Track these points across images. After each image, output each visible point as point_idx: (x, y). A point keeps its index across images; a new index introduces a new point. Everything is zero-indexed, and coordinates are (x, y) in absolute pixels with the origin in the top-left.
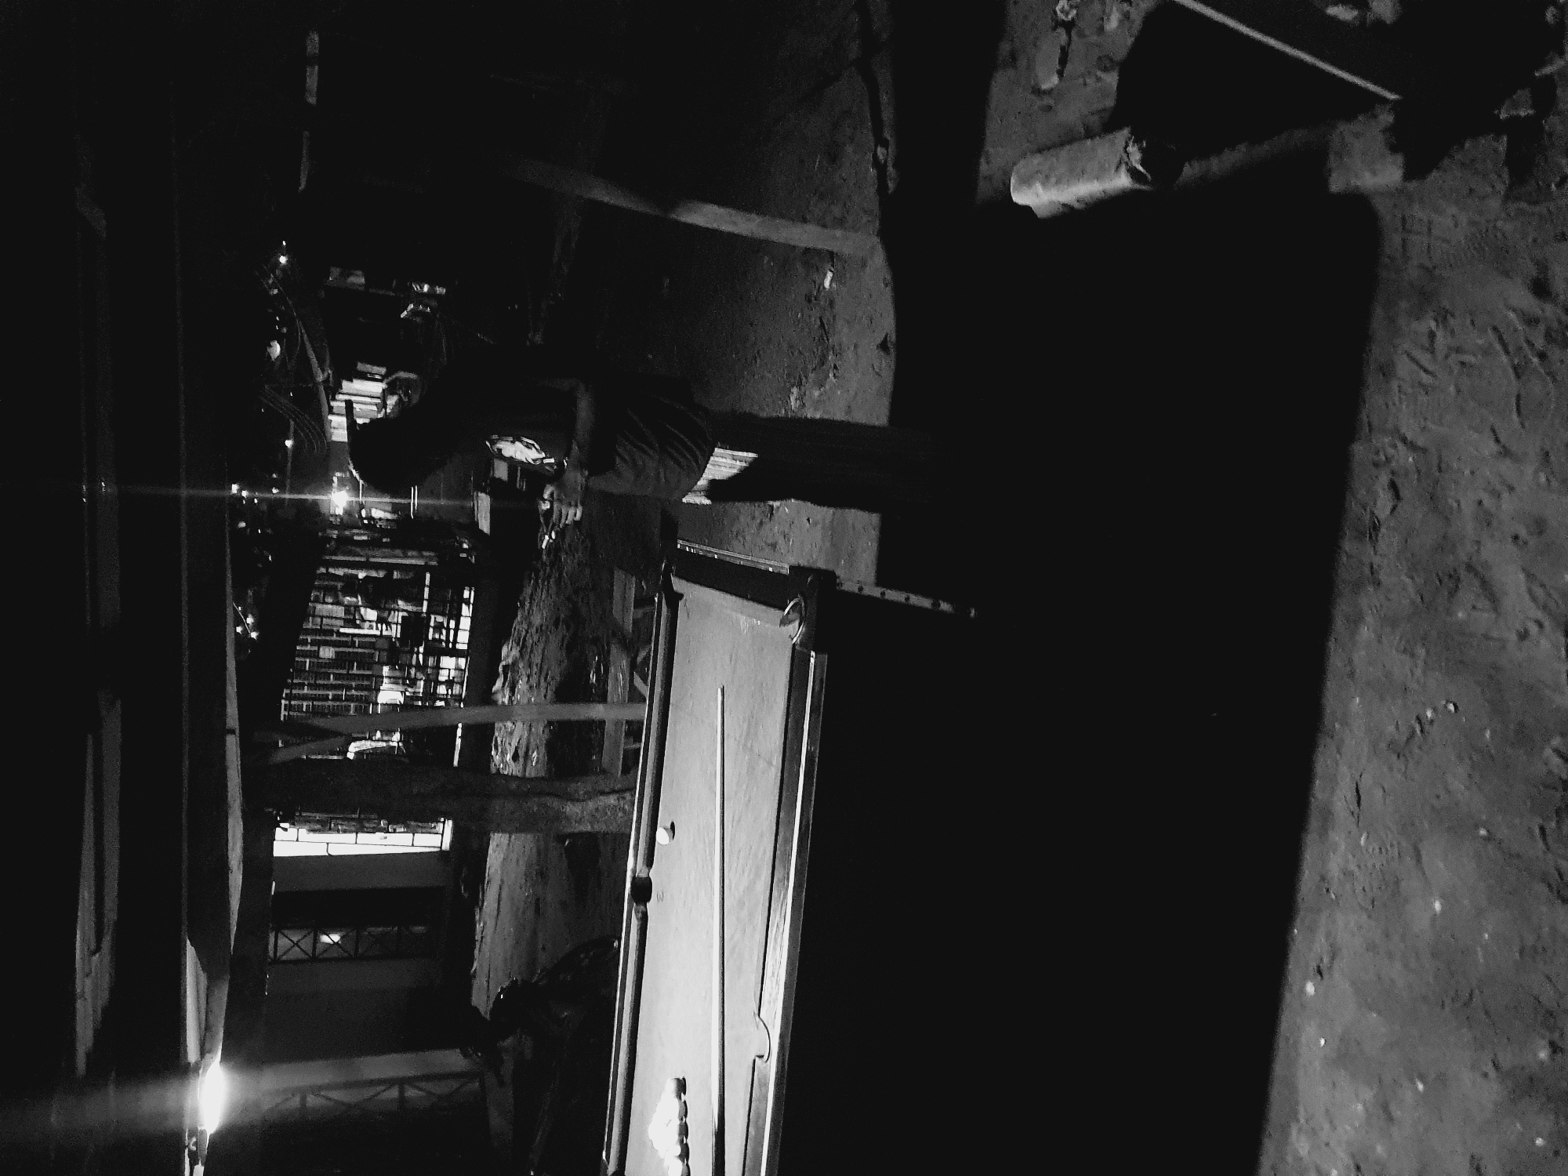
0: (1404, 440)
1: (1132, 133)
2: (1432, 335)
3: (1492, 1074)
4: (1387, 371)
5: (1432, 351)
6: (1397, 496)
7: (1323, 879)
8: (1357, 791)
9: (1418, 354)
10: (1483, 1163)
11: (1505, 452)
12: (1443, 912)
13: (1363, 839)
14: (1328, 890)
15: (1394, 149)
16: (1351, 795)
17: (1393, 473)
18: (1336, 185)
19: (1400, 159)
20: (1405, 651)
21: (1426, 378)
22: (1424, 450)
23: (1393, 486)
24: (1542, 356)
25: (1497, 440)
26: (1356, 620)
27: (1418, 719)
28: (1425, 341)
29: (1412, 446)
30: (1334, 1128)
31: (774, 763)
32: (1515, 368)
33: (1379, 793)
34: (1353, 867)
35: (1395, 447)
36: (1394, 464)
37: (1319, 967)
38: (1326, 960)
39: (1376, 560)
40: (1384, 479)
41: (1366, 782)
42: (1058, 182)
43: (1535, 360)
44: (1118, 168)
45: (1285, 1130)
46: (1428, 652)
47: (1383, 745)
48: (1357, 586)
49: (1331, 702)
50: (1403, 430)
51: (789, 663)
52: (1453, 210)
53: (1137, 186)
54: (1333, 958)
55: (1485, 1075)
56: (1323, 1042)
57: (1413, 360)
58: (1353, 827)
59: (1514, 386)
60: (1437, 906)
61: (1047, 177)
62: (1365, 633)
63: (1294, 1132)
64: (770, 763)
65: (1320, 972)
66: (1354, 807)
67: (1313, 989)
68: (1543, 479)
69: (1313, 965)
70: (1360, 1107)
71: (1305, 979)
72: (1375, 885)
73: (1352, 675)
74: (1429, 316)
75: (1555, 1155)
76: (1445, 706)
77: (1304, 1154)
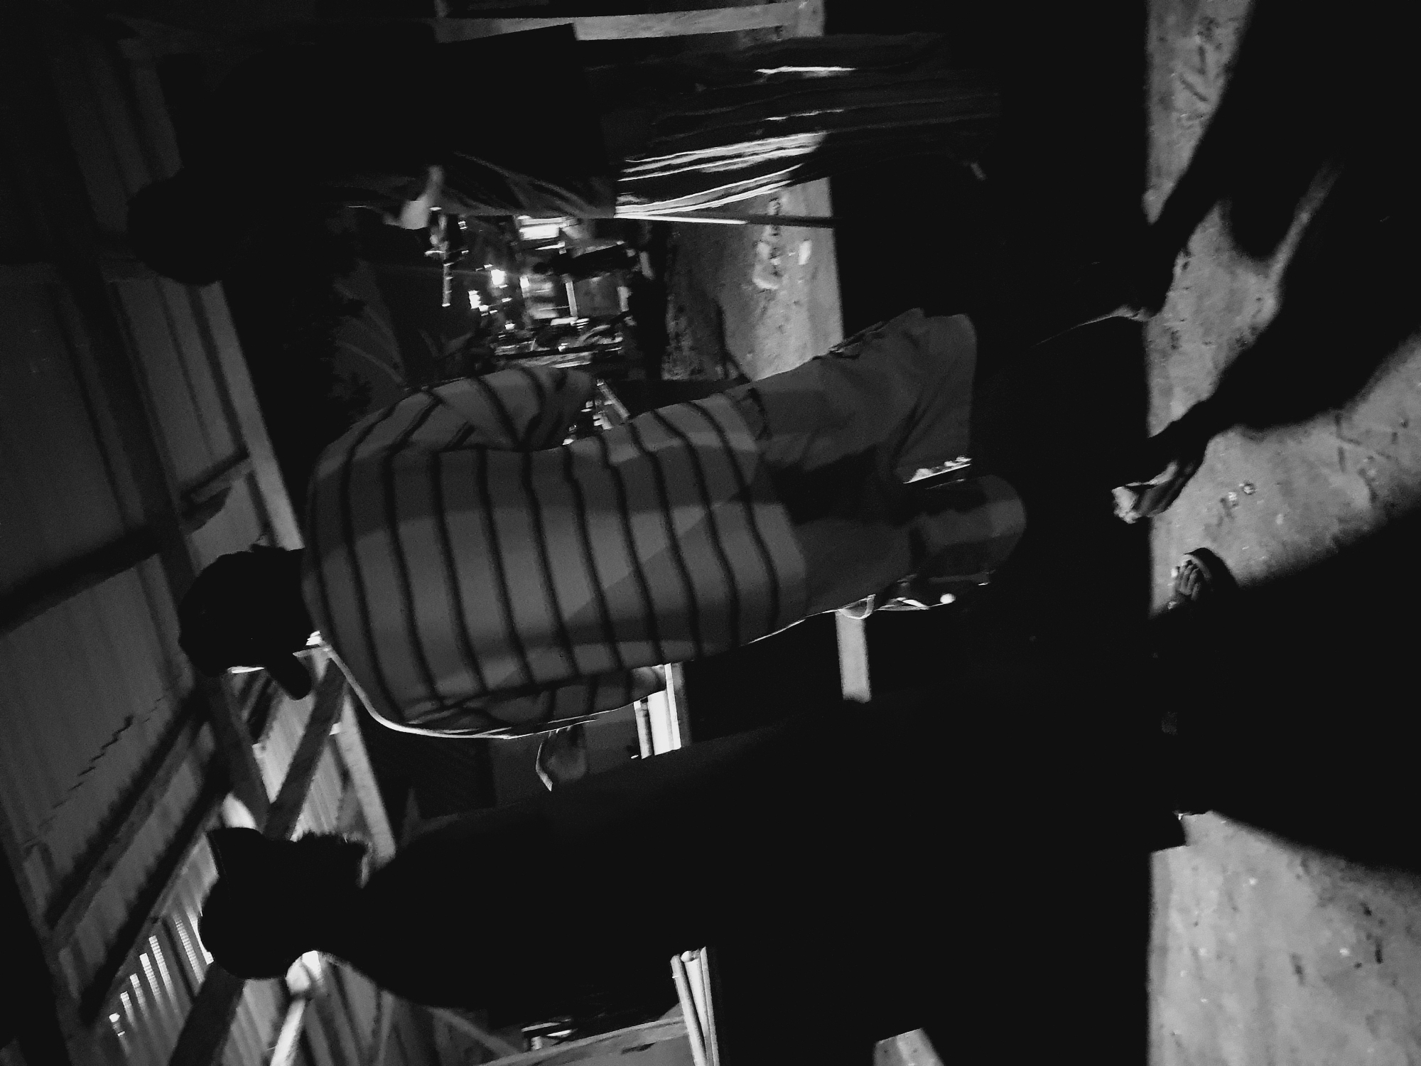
2: (1201, 51)
4: (1166, 102)
5: (1202, 72)
9: (1193, 78)
10: (1304, 963)
21: (1201, 106)
28: (1196, 59)
39: (1176, 325)
45: (1166, 908)
48: (1165, 355)
55: (1298, 877)
57: (1189, 86)
70: (1214, 892)
74: (1196, 28)
75: (1358, 966)
76: (1243, 488)
77: (1180, 931)
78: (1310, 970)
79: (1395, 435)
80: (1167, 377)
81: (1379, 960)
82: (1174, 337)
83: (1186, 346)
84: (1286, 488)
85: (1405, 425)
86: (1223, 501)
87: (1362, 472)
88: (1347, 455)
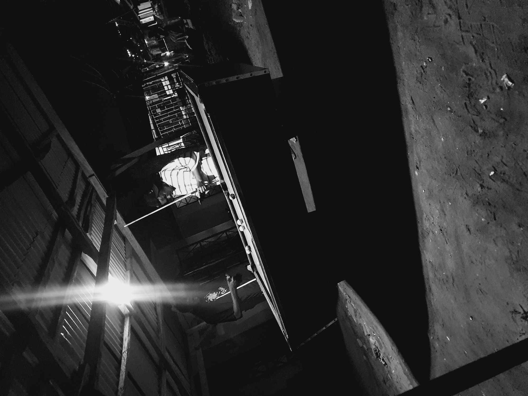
3: (466, 197)
7: (411, 134)
10: (470, 227)
12: (444, 141)
13: (417, 118)
14: (413, 138)
16: (411, 101)
20: (412, 39)
26: (396, 29)
30: (433, 218)
34: (417, 128)
38: (418, 163)
41: (413, 95)
48: (393, 14)
51: (206, 116)
54: (420, 162)
56: (424, 191)
58: (414, 113)
60: (442, 139)
63: (424, 220)
65: (417, 168)
66: (412, 105)
67: (417, 174)
69: (415, 166)
70: (437, 211)
71: (414, 171)
75: (488, 223)
76: (428, 60)
77: (428, 227)
78: (472, 229)
79: (481, 25)
80: (395, 23)
81: (495, 219)
82: (395, 5)
83: (400, 8)
84: (443, 56)
85: (485, 20)
86: (422, 67)
87: (471, 43)
88: (465, 37)
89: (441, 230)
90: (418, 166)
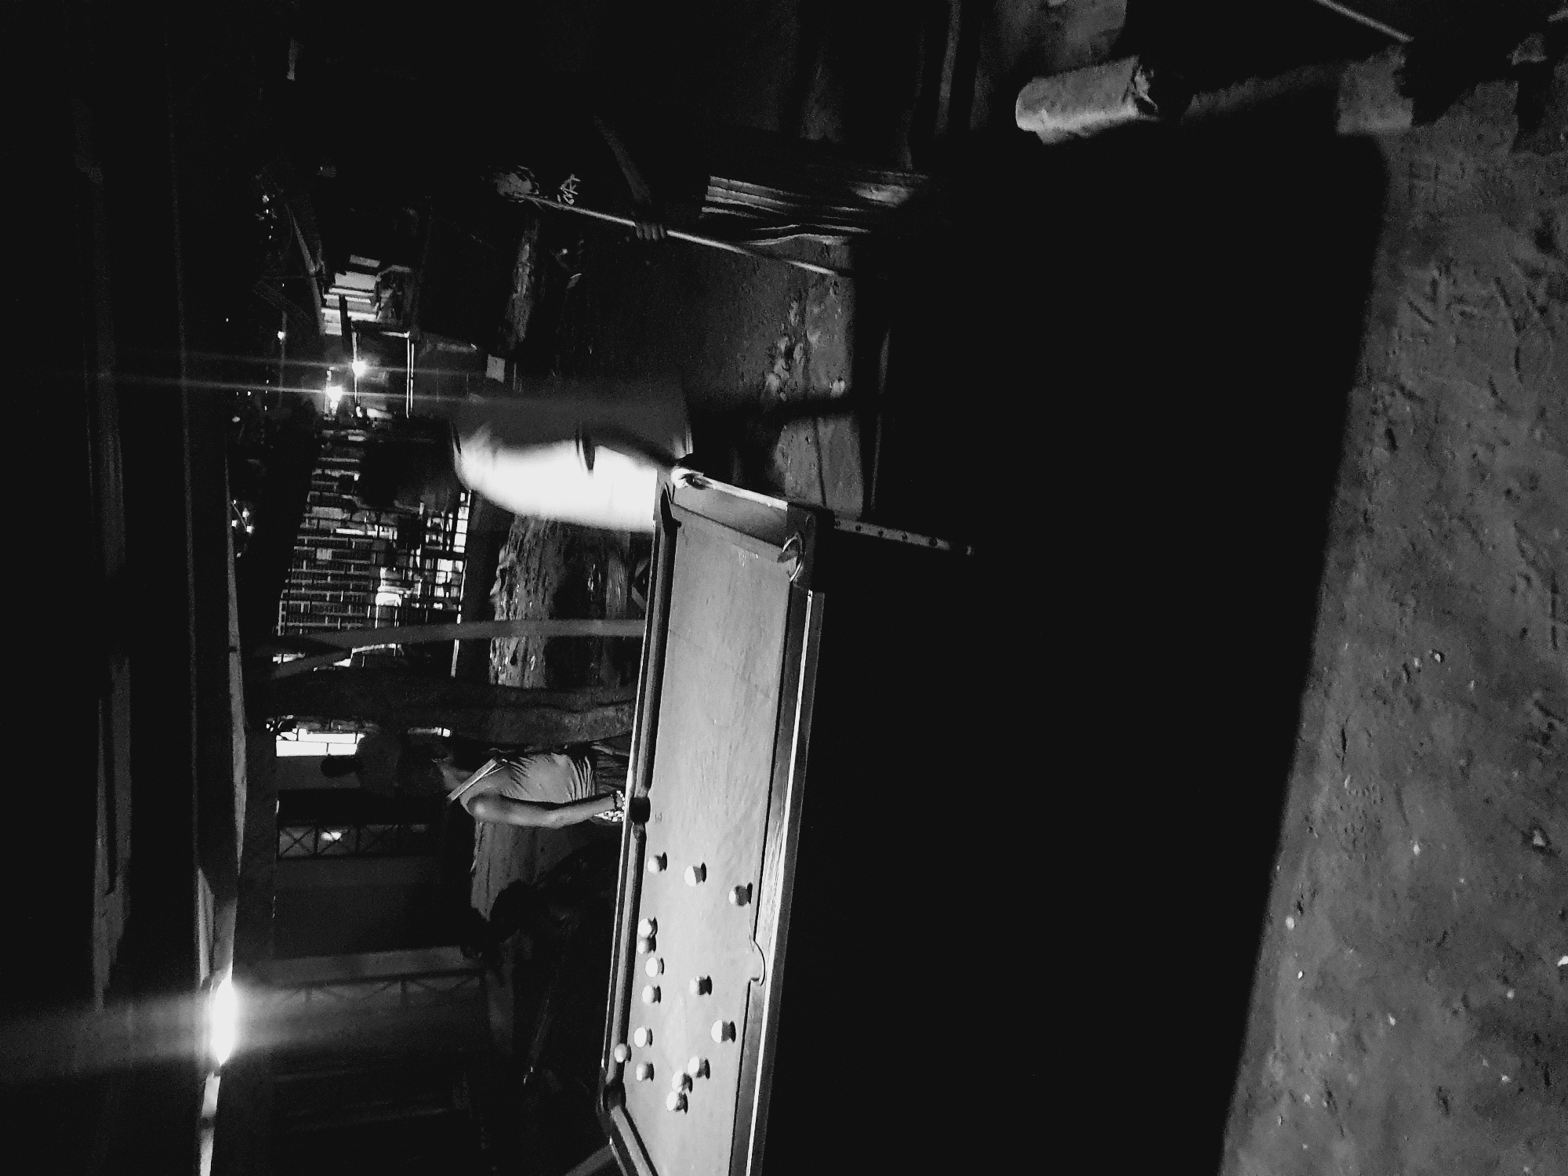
0: (1402, 389)
1: (1140, 62)
2: (1434, 284)
3: (1462, 1010)
4: (1388, 319)
5: (1434, 299)
6: (1393, 446)
7: (1307, 819)
8: (1343, 734)
9: (1420, 303)
10: (1449, 1095)
11: (1502, 407)
12: (1421, 854)
13: (1346, 782)
14: (1311, 829)
15: (1404, 92)
16: (1338, 740)
17: (1390, 422)
18: (1346, 125)
19: (1409, 103)
20: (1395, 600)
21: (1427, 327)
22: (1422, 401)
23: (1390, 434)
24: (1543, 310)
25: (1494, 393)
26: (1349, 566)
27: (1405, 667)
28: (1428, 289)
29: (1410, 396)
30: (1309, 1057)
31: (771, 696)
32: (1516, 322)
33: (1363, 739)
34: (1336, 808)
35: (1393, 395)
36: (1391, 412)
37: (1299, 903)
38: (1307, 895)
39: (1370, 507)
40: (1380, 428)
41: (1352, 727)
42: (1064, 109)
43: (1536, 315)
44: (1124, 100)
45: (1262, 1055)
46: (1418, 602)
47: (1369, 691)
49: (1320, 647)
50: (1403, 379)
51: (787, 597)
52: (1460, 155)
53: (1144, 117)
54: (1313, 895)
55: (1455, 1012)
56: (1300, 975)
57: (1415, 308)
58: (1338, 768)
59: (1514, 339)
60: (1416, 849)
61: (1053, 104)
62: (1358, 579)
63: (1270, 1058)
64: (767, 696)
65: (1301, 909)
66: (1339, 750)
67: (1293, 926)
68: (1538, 434)
69: (1294, 901)
70: (1333, 1037)
71: (1285, 915)
72: (1358, 826)
73: (1343, 619)
74: (1432, 264)
75: (1521, 1090)
76: (1432, 656)
77: (1278, 1078)
78: (1457, 1101)
80: (1350, 554)
81: (1547, 1083)
83: (1379, 528)
84: (1484, 660)
88: (1561, 634)
89: (1330, 1094)
90: (1305, 903)
